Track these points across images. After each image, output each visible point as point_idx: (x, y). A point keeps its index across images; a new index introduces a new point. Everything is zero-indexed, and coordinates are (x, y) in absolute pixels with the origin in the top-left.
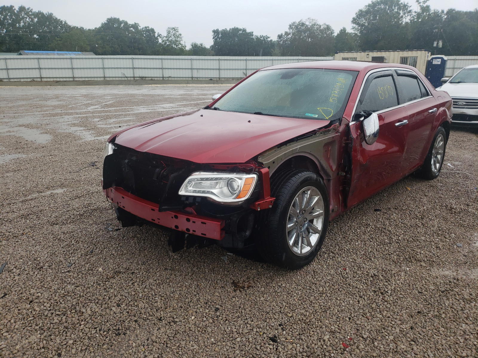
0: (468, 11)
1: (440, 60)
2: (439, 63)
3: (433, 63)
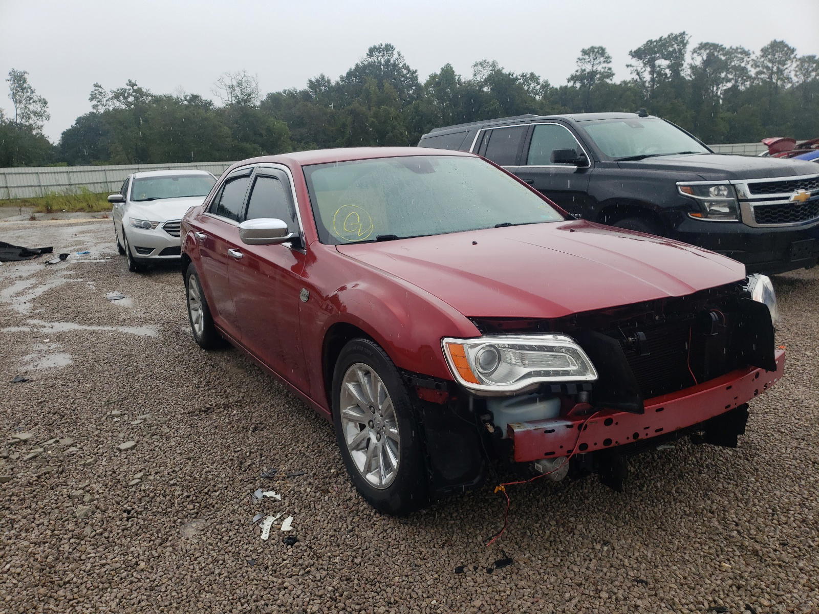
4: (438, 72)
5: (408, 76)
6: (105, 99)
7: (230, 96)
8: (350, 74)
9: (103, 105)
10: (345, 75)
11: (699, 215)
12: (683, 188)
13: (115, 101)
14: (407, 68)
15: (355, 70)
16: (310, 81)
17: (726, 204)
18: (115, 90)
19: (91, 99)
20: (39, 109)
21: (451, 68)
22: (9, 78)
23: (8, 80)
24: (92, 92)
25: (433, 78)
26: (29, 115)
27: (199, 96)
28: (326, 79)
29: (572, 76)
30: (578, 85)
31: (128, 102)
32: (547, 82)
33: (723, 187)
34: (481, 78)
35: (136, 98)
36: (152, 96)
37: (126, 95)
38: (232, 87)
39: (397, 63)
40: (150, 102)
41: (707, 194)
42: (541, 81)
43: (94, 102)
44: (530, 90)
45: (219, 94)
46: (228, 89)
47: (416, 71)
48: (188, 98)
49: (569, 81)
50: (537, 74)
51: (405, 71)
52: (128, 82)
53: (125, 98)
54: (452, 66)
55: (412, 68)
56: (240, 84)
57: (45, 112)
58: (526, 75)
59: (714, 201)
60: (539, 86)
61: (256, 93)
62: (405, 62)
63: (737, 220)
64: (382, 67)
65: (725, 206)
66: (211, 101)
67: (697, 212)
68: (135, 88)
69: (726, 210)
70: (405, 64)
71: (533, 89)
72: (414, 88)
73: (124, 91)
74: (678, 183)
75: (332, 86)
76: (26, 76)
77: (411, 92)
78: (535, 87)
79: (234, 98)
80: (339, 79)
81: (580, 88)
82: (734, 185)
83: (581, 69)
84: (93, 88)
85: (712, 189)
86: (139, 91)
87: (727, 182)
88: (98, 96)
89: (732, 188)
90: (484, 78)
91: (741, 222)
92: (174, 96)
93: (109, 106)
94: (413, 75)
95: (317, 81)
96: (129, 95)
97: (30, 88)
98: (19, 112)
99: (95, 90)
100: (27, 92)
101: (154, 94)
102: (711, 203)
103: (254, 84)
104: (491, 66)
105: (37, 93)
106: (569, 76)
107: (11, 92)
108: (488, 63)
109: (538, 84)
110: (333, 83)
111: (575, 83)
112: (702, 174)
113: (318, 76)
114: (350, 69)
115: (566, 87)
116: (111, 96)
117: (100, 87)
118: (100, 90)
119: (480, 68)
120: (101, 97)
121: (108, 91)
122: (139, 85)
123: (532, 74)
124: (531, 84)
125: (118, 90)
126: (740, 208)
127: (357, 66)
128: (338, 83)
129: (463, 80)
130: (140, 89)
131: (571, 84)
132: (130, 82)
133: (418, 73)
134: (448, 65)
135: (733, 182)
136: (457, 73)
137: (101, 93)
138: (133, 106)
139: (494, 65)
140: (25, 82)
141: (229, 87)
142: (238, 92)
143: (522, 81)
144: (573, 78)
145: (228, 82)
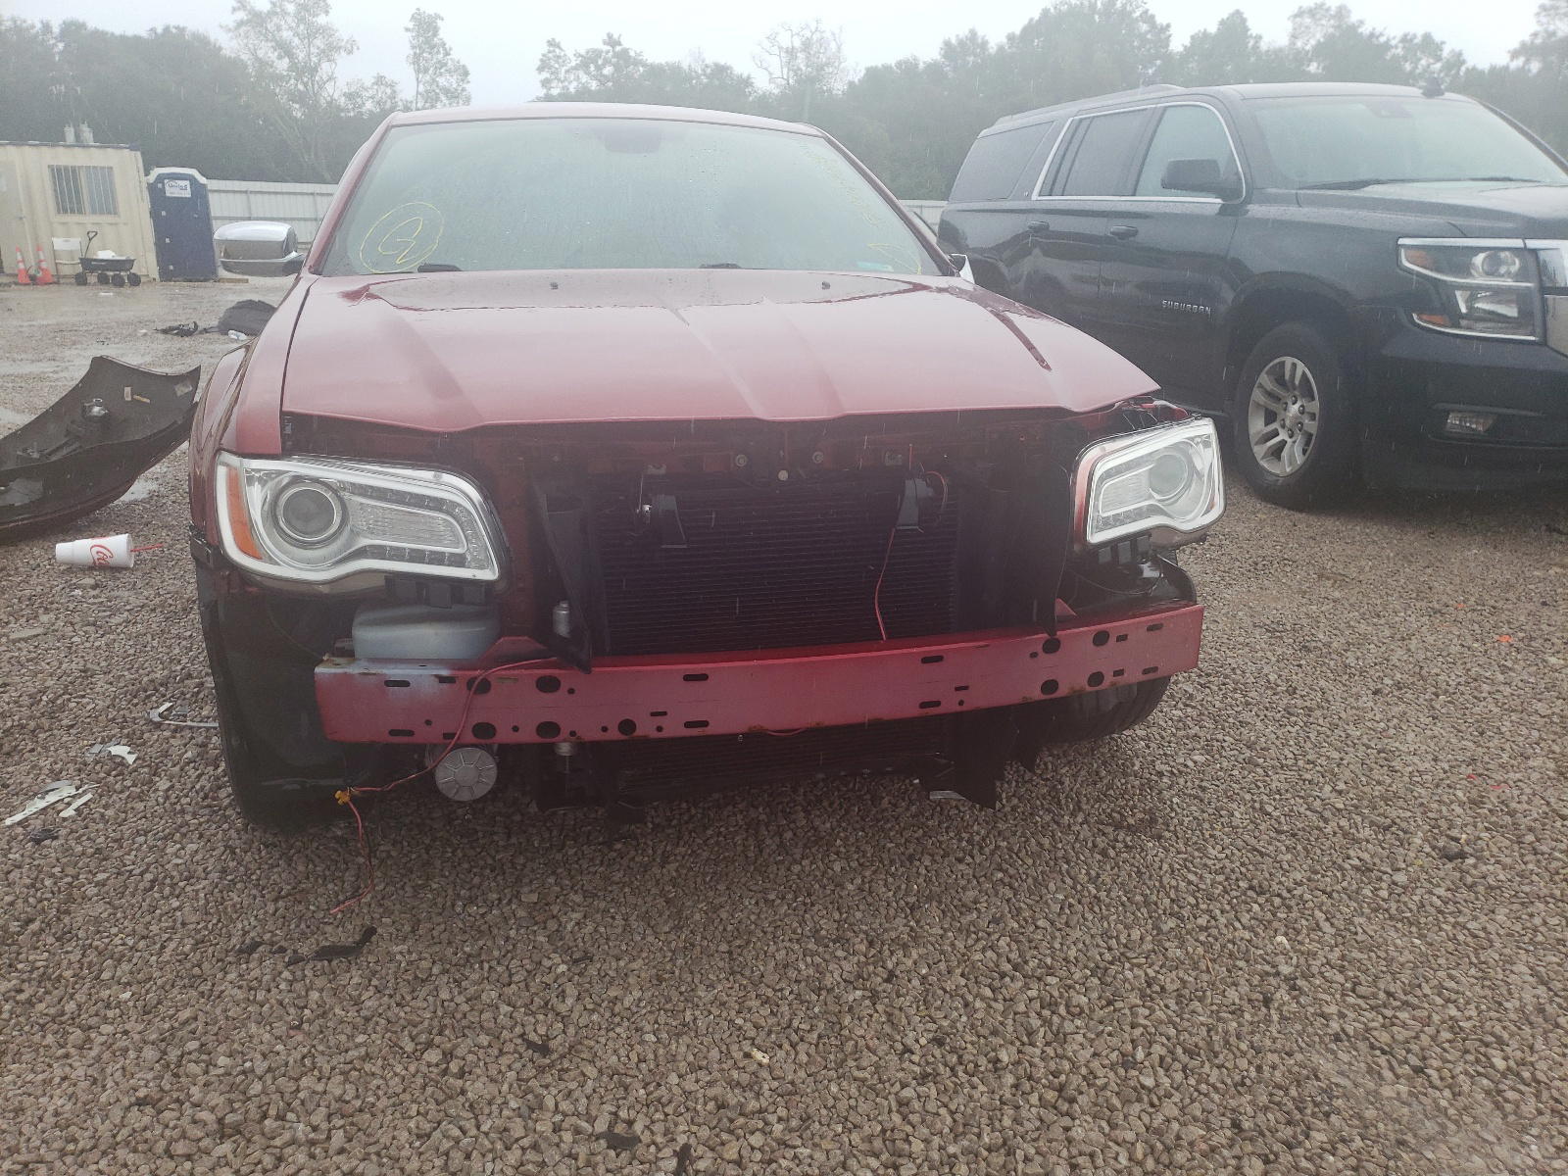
0: (130, 33)
1: (187, 183)
2: (187, 194)
3: (168, 194)
4: (1213, 29)
5: (1149, 36)
6: (563, 69)
7: (785, 70)
8: (1030, 30)
9: (559, 80)
10: (1018, 32)
11: (1437, 318)
12: (1412, 252)
13: (581, 73)
14: (1148, 18)
15: (1039, 21)
16: (947, 44)
17: (1514, 297)
18: (583, 52)
19: (540, 69)
20: (455, 86)
21: (1244, 21)
22: (411, 25)
23: (407, 30)
24: (544, 55)
25: (1200, 40)
26: (437, 94)
27: (728, 68)
28: (980, 41)
29: (1523, 45)
30: (1535, 66)
31: (602, 75)
32: (1460, 54)
33: (1507, 253)
34: (1307, 43)
35: (617, 68)
36: (644, 65)
37: (600, 62)
38: (791, 52)
39: (1128, 8)
40: (641, 75)
41: (1465, 269)
42: (1445, 53)
43: (545, 75)
44: (1418, 71)
45: (765, 65)
46: (783, 54)
47: (1168, 26)
48: (709, 71)
49: (1515, 55)
50: (1437, 37)
51: (1144, 27)
52: (606, 38)
53: (599, 68)
54: (1244, 16)
55: (1160, 20)
56: (807, 45)
57: (463, 90)
58: (1411, 40)
59: (1480, 288)
60: (1438, 66)
61: (836, 64)
62: (1146, 6)
63: (1532, 338)
64: (1097, 17)
65: (1508, 302)
66: (749, 77)
67: (1432, 311)
68: (618, 48)
69: (1511, 311)
70: (1146, 12)
71: (1425, 71)
72: (1158, 62)
73: (597, 53)
74: (1401, 241)
75: (989, 55)
76: (439, 23)
77: (1150, 71)
78: (1428, 66)
79: (791, 74)
80: (1005, 40)
81: (1539, 72)
82: (1535, 252)
83: (1546, 31)
84: (545, 49)
85: (1479, 259)
86: (624, 55)
87: (1518, 243)
88: (552, 63)
89: (1530, 259)
90: (1313, 42)
91: (1544, 343)
92: (685, 66)
93: (570, 82)
94: (1162, 33)
95: (961, 43)
96: (607, 62)
97: (444, 44)
98: (421, 88)
99: (549, 52)
100: (438, 52)
101: (649, 61)
102: (1473, 292)
103: (833, 46)
104: (1333, 17)
105: (454, 55)
106: (1515, 45)
107: (412, 52)
108: (1328, 10)
109: (1438, 59)
110: (992, 47)
111: (1528, 61)
112: (1460, 221)
113: (964, 32)
114: (1031, 20)
115: (1506, 68)
116: (573, 64)
117: (558, 46)
118: (557, 50)
119: (1308, 20)
120: (557, 66)
121: (570, 54)
122: (626, 44)
123: (1427, 38)
124: (1420, 59)
125: (588, 53)
126: (1545, 311)
127: (1045, 12)
128: (1001, 48)
129: (1264, 46)
130: (625, 51)
131: (1519, 62)
132: (610, 36)
133: (1172, 31)
134: (1238, 13)
135: (1532, 244)
136: (1254, 31)
137: (559, 57)
138: (610, 84)
139: (1341, 13)
140: (435, 34)
141: (787, 52)
142: (801, 61)
143: (1400, 51)
144: (1525, 50)
145: (785, 40)
